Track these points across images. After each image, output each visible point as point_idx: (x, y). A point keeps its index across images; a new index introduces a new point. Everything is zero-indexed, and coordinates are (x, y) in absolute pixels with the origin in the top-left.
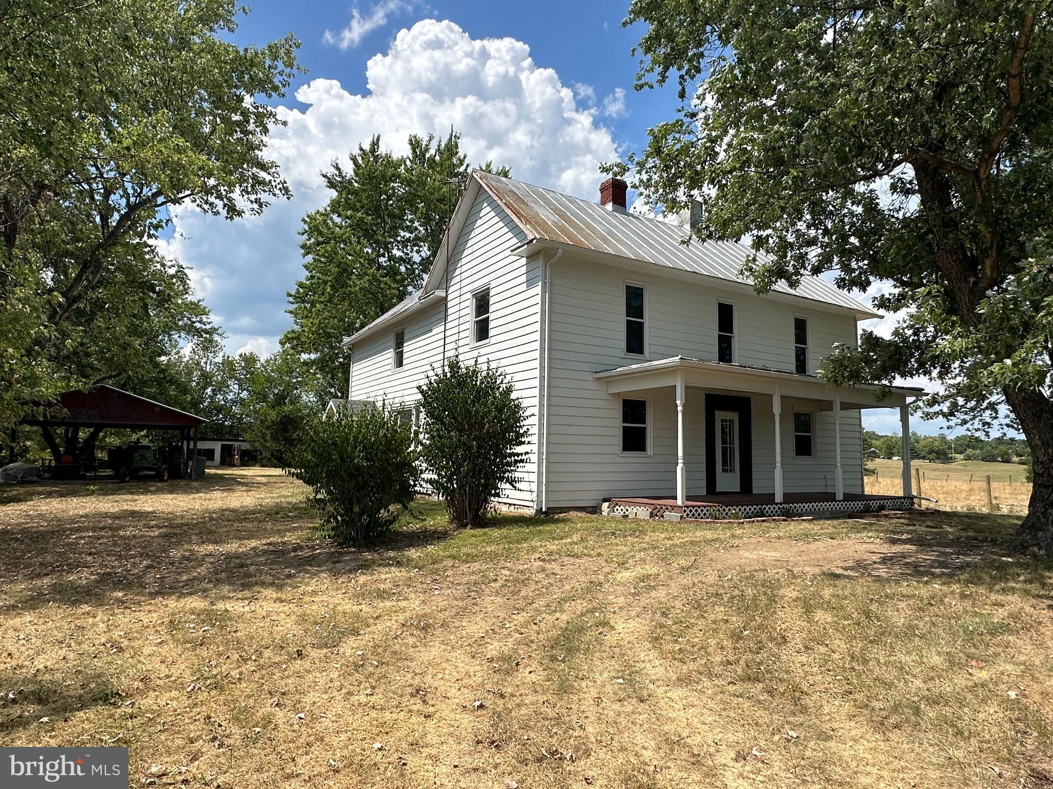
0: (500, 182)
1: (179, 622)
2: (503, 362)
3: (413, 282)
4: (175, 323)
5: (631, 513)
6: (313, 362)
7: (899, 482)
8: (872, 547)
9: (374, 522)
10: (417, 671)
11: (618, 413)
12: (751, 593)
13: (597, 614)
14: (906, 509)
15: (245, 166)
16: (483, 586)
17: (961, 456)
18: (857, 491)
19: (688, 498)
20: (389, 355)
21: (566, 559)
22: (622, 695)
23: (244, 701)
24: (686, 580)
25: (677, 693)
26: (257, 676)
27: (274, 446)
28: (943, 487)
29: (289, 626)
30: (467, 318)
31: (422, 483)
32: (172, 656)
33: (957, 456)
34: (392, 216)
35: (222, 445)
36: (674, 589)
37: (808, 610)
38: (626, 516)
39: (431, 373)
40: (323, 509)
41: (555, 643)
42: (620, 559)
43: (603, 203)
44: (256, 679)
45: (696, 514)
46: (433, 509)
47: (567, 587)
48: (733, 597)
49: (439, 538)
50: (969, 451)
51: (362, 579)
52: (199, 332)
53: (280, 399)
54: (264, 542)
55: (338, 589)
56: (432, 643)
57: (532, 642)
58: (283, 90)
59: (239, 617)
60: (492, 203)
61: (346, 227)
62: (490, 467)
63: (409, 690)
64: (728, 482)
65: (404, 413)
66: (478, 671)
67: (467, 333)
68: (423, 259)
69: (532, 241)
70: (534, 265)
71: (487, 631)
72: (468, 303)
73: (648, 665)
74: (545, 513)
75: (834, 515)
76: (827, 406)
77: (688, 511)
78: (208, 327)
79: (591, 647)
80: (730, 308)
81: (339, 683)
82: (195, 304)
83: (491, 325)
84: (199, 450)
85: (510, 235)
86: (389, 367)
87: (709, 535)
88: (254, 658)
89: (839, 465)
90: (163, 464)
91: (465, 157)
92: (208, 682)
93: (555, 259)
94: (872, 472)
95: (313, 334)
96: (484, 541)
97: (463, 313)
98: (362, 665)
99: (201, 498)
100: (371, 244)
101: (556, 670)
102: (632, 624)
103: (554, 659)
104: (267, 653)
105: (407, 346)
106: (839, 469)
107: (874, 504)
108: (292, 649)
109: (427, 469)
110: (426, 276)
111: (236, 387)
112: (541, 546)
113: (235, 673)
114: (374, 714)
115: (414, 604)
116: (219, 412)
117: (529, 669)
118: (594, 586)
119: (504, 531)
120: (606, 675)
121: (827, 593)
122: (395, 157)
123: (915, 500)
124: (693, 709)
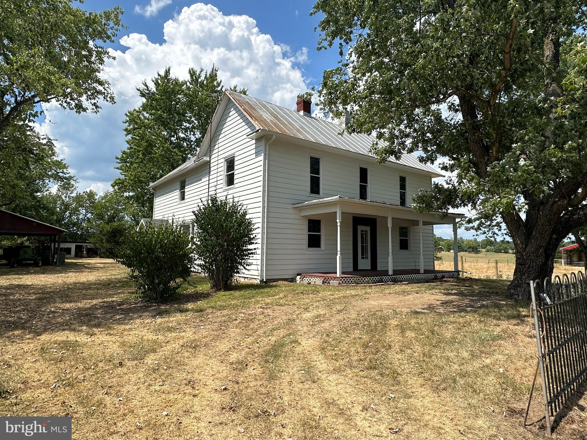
0: (241, 97)
1: (47, 348)
2: (242, 198)
3: (191, 152)
4: (46, 173)
5: (312, 281)
6: (132, 197)
7: (452, 263)
8: (437, 297)
9: (167, 289)
10: (189, 371)
11: (305, 227)
12: (374, 323)
13: (292, 337)
14: (455, 278)
15: (89, 81)
16: (229, 323)
17: (484, 250)
18: (431, 268)
19: (343, 273)
20: (177, 194)
21: (276, 307)
22: (303, 379)
23: (86, 392)
24: (340, 317)
25: (333, 377)
26: (94, 378)
27: (108, 246)
28: (475, 266)
29: (115, 348)
30: (222, 173)
31: (195, 266)
32: (42, 368)
33: (483, 250)
34: (178, 114)
35: (76, 246)
36: (334, 321)
37: (403, 331)
38: (309, 283)
39: (200, 204)
40: (137, 281)
41: (268, 353)
42: (305, 307)
43: (298, 111)
44: (94, 380)
45: (347, 282)
46: (202, 281)
47: (276, 322)
48: (364, 325)
49: (204, 297)
50: (488, 247)
51: (159, 320)
52: (61, 179)
53: (112, 219)
54: (100, 300)
55: (144, 327)
56: (198, 356)
57: (255, 353)
58: (113, 38)
59: (84, 345)
60: (236, 108)
61: (152, 120)
62: (234, 257)
63: (185, 382)
64: (365, 264)
65: (186, 227)
66: (224, 370)
67: (221, 182)
68: (197, 139)
69: (258, 130)
70: (259, 144)
71: (230, 348)
72: (222, 165)
73: (318, 363)
74: (265, 282)
75: (419, 281)
76: (415, 223)
77: (343, 280)
78: (67, 176)
79: (288, 354)
80: (366, 170)
81: (143, 380)
82: (59, 162)
83: (235, 177)
84: (62, 249)
85: (246, 127)
86: (177, 200)
87: (353, 292)
88: (93, 367)
89: (422, 254)
90: (39, 256)
91: (221, 82)
92: (64, 382)
93: (271, 141)
94: (440, 259)
95: (131, 181)
96: (230, 298)
97: (219, 170)
98: (158, 369)
99: (62, 276)
100: (166, 130)
101: (268, 368)
102: (311, 341)
103: (267, 361)
104: (101, 365)
105: (187, 189)
106: (422, 256)
107: (439, 275)
108: (116, 362)
109: (198, 258)
110: (198, 149)
111: (84, 211)
112: (262, 300)
113: (81, 377)
114: (164, 396)
115: (189, 334)
116: (74, 226)
117: (253, 368)
118: (291, 321)
119: (242, 292)
120: (295, 369)
121: (413, 322)
122: (181, 80)
123: (461, 273)
124: (341, 385)
